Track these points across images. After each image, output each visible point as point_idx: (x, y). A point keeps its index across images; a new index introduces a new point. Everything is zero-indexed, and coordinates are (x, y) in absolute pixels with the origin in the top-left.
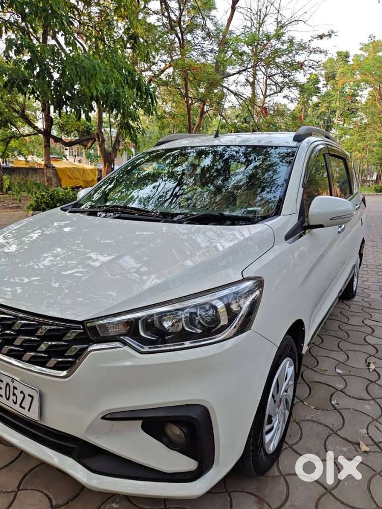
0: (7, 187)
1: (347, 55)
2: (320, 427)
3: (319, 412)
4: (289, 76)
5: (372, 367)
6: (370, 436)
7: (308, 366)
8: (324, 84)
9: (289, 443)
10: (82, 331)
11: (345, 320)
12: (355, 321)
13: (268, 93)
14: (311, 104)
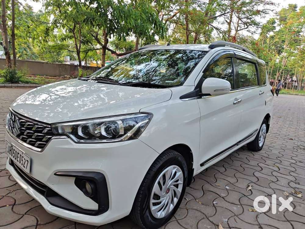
0: (80, 75)
1: (295, 7)
2: (200, 213)
3: (203, 206)
4: (251, 18)
5: (250, 188)
6: (228, 223)
7: (209, 182)
8: (278, 24)
9: (177, 218)
10: (50, 129)
11: (246, 162)
12: (253, 163)
13: (239, 29)
14: (269, 37)
